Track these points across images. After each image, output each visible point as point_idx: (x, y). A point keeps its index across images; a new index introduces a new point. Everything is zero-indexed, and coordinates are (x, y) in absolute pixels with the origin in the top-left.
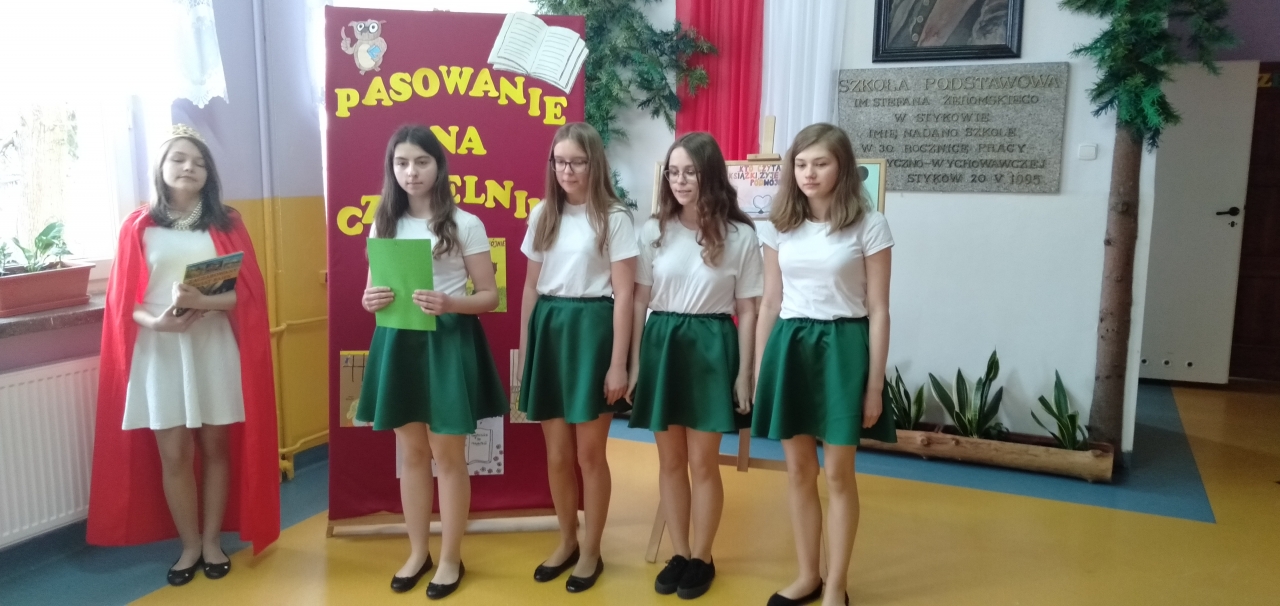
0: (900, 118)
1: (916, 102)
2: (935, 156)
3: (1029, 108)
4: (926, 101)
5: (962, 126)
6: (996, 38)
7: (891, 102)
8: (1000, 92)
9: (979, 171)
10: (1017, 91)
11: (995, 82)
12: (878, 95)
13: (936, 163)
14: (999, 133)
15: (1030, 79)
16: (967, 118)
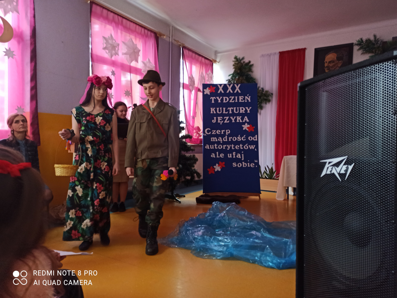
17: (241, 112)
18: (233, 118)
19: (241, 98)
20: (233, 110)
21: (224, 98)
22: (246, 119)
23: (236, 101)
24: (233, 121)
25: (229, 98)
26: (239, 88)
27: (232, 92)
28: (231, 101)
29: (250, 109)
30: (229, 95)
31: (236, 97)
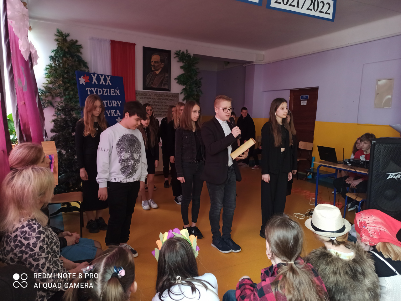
0: (150, 102)
1: (152, 99)
2: (156, 110)
3: (173, 101)
4: (154, 99)
5: (161, 104)
6: (166, 87)
7: (147, 98)
8: (167, 98)
9: (165, 113)
10: (170, 98)
11: (167, 96)
12: (145, 97)
13: (157, 111)
14: (168, 106)
15: (173, 96)
16: (162, 103)
17: (114, 106)
18: (108, 112)
19: (113, 90)
20: (107, 103)
21: (98, 89)
22: (118, 113)
23: (109, 94)
24: (109, 116)
25: (102, 90)
26: (110, 80)
27: (104, 83)
28: (104, 94)
29: (120, 102)
30: (102, 86)
31: (108, 90)
